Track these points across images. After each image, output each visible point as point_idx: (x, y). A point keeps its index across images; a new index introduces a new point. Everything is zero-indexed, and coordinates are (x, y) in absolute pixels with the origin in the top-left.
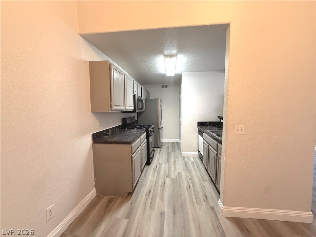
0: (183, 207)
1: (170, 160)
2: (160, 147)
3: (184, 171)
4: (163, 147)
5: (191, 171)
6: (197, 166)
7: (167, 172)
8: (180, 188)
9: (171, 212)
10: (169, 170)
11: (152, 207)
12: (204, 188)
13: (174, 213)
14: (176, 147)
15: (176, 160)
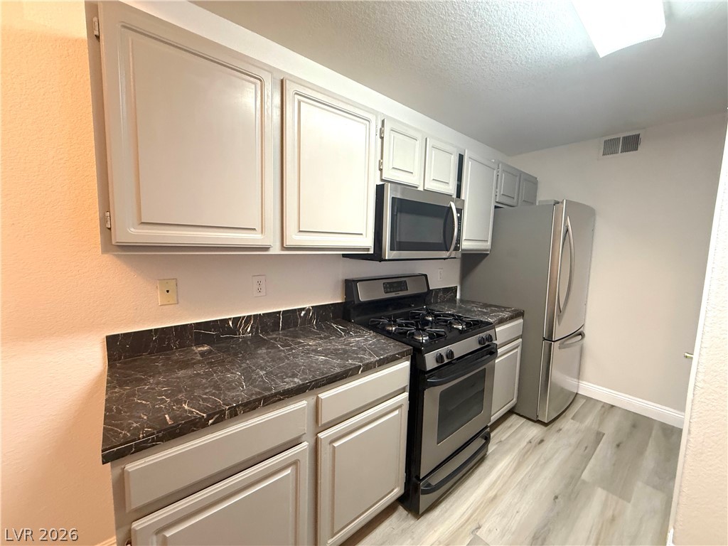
2: (546, 425)
4: (567, 424)
14: (649, 461)
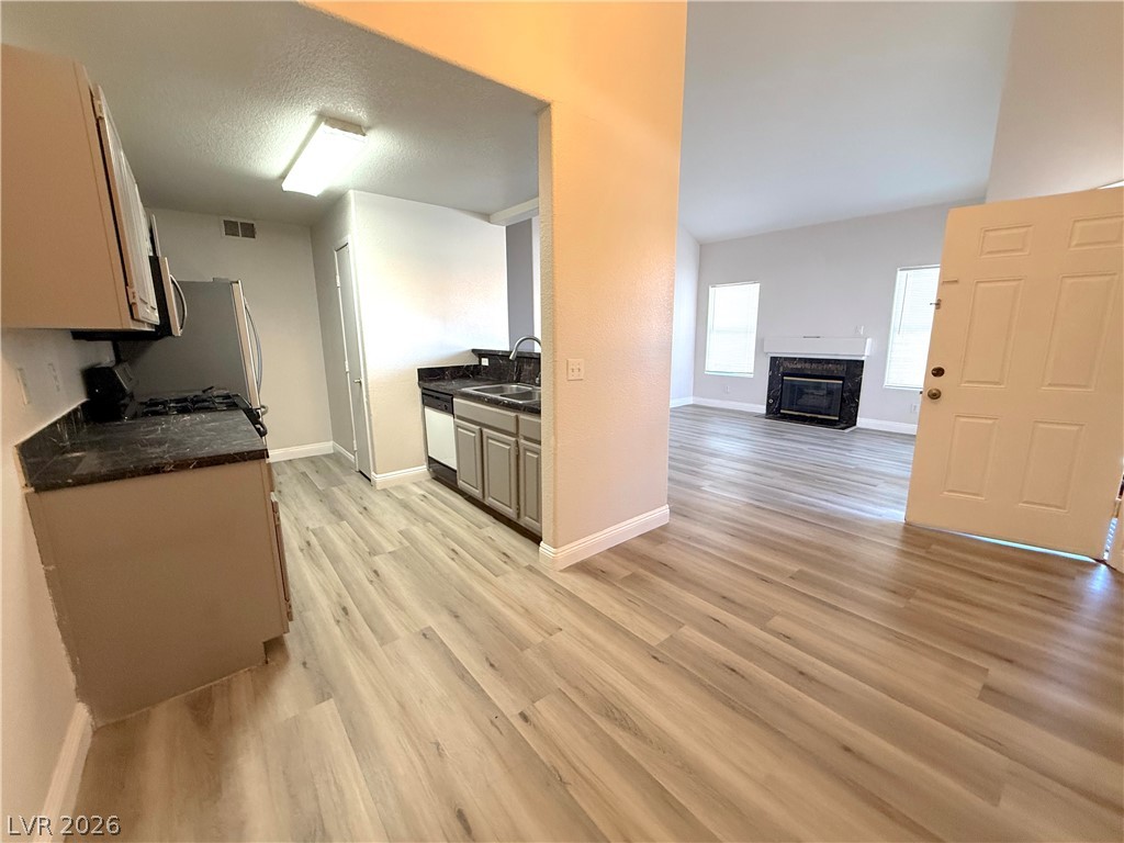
0: (469, 597)
1: (345, 512)
3: (414, 524)
5: (433, 517)
6: (443, 502)
7: (363, 545)
8: (433, 564)
9: (446, 618)
10: (361, 533)
11: (385, 637)
12: (489, 541)
13: (457, 617)
14: (336, 470)
15: (366, 504)
